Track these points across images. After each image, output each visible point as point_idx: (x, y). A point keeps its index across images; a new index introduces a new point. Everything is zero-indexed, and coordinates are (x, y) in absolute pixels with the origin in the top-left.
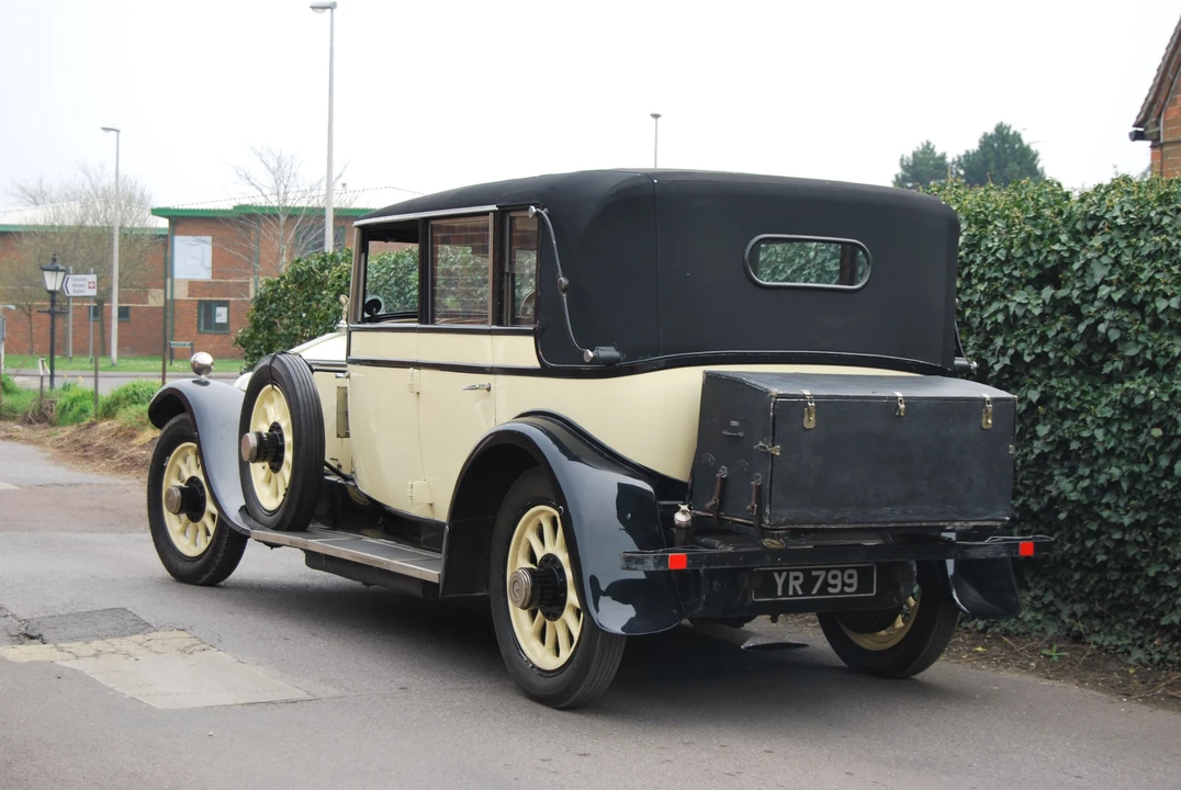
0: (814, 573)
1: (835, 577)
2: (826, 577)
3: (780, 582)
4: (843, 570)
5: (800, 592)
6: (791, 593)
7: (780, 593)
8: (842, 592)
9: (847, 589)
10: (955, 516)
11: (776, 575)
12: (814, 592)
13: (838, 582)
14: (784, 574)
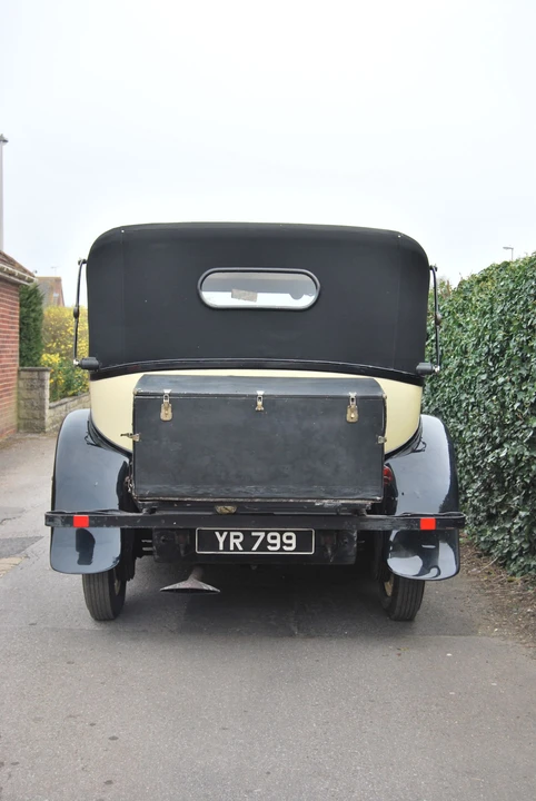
0: (253, 534)
1: (274, 538)
2: (265, 538)
3: (221, 540)
4: (281, 533)
5: (240, 548)
6: (232, 548)
7: (221, 547)
8: (281, 550)
9: (285, 548)
10: (322, 495)
11: (217, 534)
12: (254, 548)
13: (278, 541)
14: (225, 534)
